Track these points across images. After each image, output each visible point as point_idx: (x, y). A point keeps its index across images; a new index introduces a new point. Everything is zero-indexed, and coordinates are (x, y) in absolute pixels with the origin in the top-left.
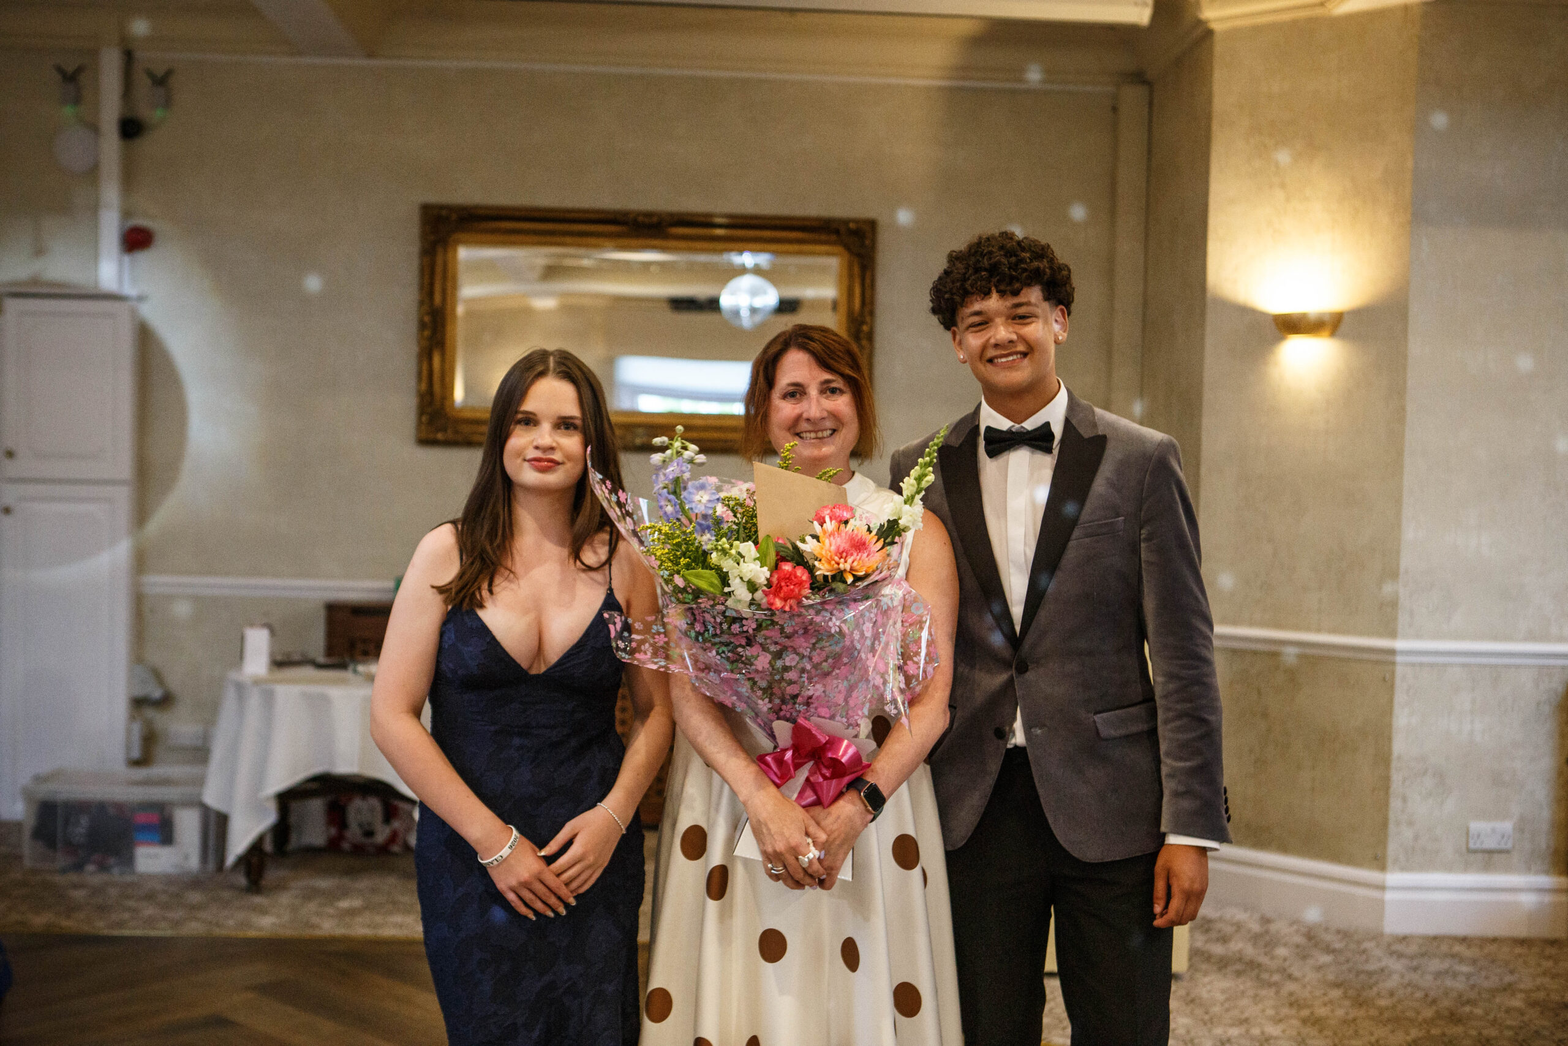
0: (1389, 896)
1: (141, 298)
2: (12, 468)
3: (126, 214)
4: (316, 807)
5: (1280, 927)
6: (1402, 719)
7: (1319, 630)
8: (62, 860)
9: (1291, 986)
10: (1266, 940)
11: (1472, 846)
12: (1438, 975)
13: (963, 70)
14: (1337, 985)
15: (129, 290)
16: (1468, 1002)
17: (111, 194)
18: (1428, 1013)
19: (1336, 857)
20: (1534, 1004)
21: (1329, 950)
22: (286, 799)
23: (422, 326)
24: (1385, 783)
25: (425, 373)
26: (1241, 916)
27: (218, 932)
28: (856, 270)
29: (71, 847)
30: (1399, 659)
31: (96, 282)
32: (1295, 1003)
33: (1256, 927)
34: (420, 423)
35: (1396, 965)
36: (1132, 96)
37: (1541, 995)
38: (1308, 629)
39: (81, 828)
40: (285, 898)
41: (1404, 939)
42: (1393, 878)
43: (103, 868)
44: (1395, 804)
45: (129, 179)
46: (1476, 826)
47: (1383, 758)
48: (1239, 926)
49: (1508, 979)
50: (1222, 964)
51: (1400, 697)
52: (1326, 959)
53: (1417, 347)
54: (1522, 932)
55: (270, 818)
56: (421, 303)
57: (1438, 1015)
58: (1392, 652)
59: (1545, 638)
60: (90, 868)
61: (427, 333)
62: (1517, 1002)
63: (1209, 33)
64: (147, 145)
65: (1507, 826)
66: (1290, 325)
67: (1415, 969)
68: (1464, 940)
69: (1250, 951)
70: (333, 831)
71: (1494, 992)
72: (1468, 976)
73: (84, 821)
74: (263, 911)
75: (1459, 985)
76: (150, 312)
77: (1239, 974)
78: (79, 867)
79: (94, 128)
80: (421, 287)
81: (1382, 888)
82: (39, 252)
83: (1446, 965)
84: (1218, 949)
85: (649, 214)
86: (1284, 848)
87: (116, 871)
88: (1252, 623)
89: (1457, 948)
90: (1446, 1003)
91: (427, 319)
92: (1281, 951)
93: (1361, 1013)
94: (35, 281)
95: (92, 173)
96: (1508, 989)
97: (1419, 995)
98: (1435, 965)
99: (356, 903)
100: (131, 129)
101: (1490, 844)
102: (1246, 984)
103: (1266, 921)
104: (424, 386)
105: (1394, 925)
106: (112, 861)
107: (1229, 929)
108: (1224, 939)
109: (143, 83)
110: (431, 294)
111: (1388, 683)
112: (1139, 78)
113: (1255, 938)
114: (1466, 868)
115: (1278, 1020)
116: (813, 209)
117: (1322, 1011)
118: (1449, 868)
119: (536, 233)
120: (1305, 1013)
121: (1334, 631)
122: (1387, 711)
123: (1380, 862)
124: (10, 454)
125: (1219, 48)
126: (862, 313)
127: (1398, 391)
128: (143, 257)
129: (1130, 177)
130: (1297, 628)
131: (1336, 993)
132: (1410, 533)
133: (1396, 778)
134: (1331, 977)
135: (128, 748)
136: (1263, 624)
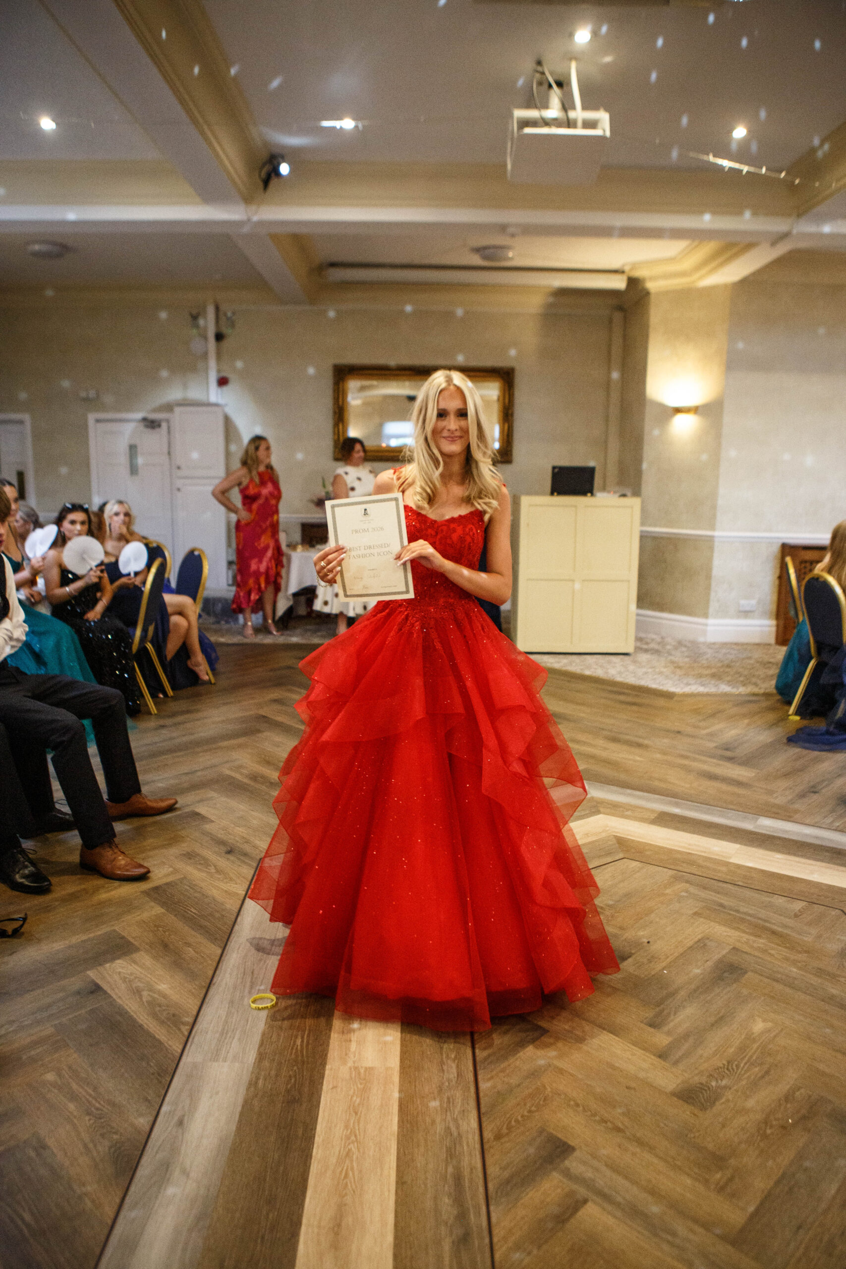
0: (709, 628)
1: (226, 405)
2: (180, 473)
3: (219, 371)
4: (303, 599)
5: (669, 640)
6: (717, 562)
7: (686, 528)
8: (212, 620)
9: (670, 658)
10: (663, 643)
11: (741, 609)
12: (725, 654)
13: (550, 306)
14: (687, 657)
15: (220, 401)
16: (734, 662)
17: (212, 363)
18: (719, 665)
19: (690, 614)
20: (758, 662)
21: (685, 646)
22: (295, 595)
23: (335, 413)
24: (708, 588)
25: (336, 432)
26: (654, 636)
27: (277, 642)
28: (507, 388)
29: (216, 615)
30: (716, 540)
31: (208, 400)
32: (672, 662)
33: (659, 640)
34: (334, 452)
35: (710, 651)
36: (618, 316)
37: (760, 660)
38: (683, 528)
39: (219, 607)
40: (298, 631)
41: (714, 644)
42: (710, 621)
43: (227, 622)
44: (713, 594)
45: (219, 356)
46: (743, 602)
47: (709, 577)
48: (653, 640)
49: (750, 655)
50: (646, 651)
51: (716, 555)
52: (684, 649)
53: (727, 419)
54: (757, 641)
55: (291, 603)
56: (334, 404)
57: (722, 666)
58: (712, 537)
59: (770, 531)
60: (223, 622)
61: (337, 416)
62: (752, 662)
63: (647, 293)
64: (225, 344)
65: (754, 602)
66: (678, 410)
67: (717, 652)
68: (736, 644)
69: (656, 646)
70: (309, 610)
71: (743, 659)
72: (735, 654)
73: (220, 605)
74: (291, 636)
75: (730, 657)
76: (229, 411)
77: (652, 654)
78: (218, 622)
79: (205, 338)
80: (334, 398)
81: (706, 625)
82: (185, 386)
83: (728, 651)
84: (645, 647)
85: (424, 367)
86: (671, 611)
87: (232, 623)
88: (660, 526)
89: (733, 646)
90: (726, 662)
91: (337, 411)
92: (668, 647)
93: (696, 665)
94: (185, 399)
95: (205, 356)
96: (750, 658)
97: (717, 660)
98: (724, 651)
99: (325, 633)
100: (219, 337)
101: (748, 609)
102: (655, 657)
103: (662, 638)
104: (336, 437)
105: (710, 639)
106: (230, 620)
107: (649, 641)
108: (647, 643)
109: (223, 319)
110: (338, 402)
111: (711, 548)
112: (620, 308)
113: (659, 643)
114: (738, 617)
115: (665, 667)
116: (489, 363)
117: (681, 665)
118: (732, 617)
119: (377, 375)
120: (676, 665)
121: (693, 528)
122: (710, 559)
123: (706, 615)
124: (179, 468)
125: (653, 298)
126: (509, 406)
127: (718, 436)
128: (225, 388)
129: (616, 349)
130: (678, 528)
131: (687, 660)
132: (722, 491)
133: (713, 584)
134: (686, 654)
135: (228, 581)
136: (667, 527)
